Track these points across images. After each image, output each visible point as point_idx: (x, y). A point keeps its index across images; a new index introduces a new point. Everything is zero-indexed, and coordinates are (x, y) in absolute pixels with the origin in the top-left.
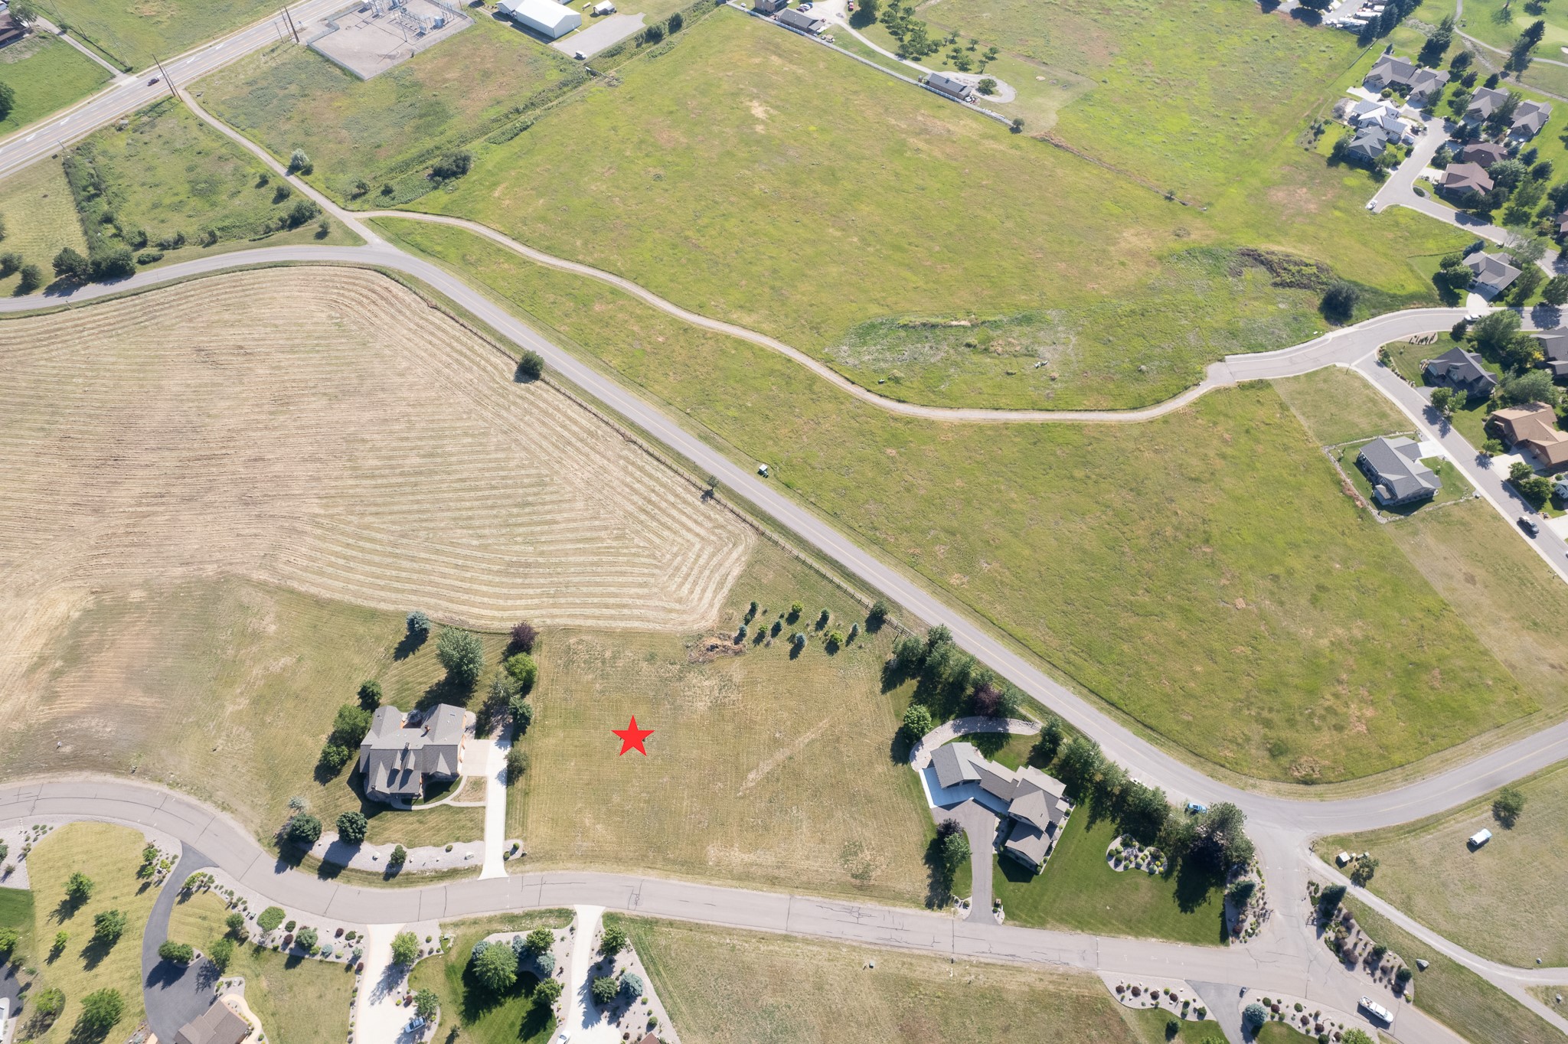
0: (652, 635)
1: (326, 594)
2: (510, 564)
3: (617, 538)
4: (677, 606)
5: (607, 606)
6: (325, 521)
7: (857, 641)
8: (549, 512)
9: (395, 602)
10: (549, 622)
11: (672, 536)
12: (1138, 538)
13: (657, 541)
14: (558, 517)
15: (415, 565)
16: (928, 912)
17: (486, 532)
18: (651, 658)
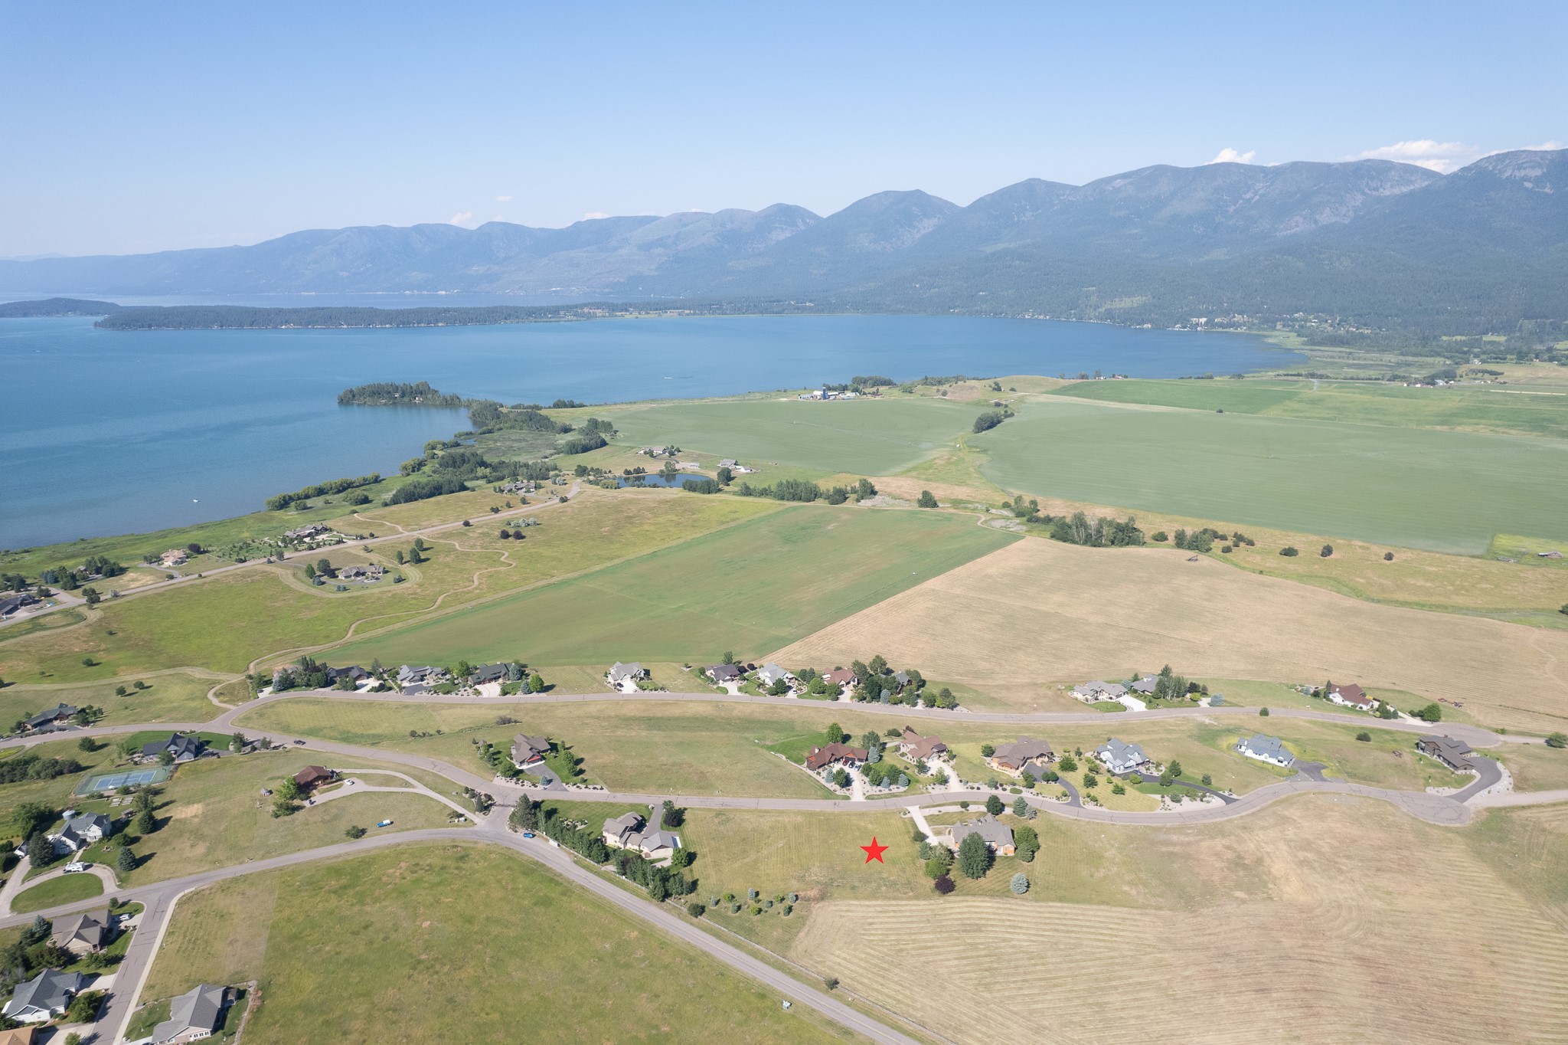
0: (857, 898)
1: (1102, 907)
2: (981, 931)
3: (902, 950)
4: (843, 914)
5: (894, 911)
6: (1148, 950)
7: (714, 899)
8: (967, 965)
9: (1051, 907)
10: (932, 902)
11: (857, 953)
12: (473, 967)
13: (869, 950)
14: (956, 962)
15: (1053, 927)
16: (687, 807)
17: (1010, 950)
18: (853, 888)
